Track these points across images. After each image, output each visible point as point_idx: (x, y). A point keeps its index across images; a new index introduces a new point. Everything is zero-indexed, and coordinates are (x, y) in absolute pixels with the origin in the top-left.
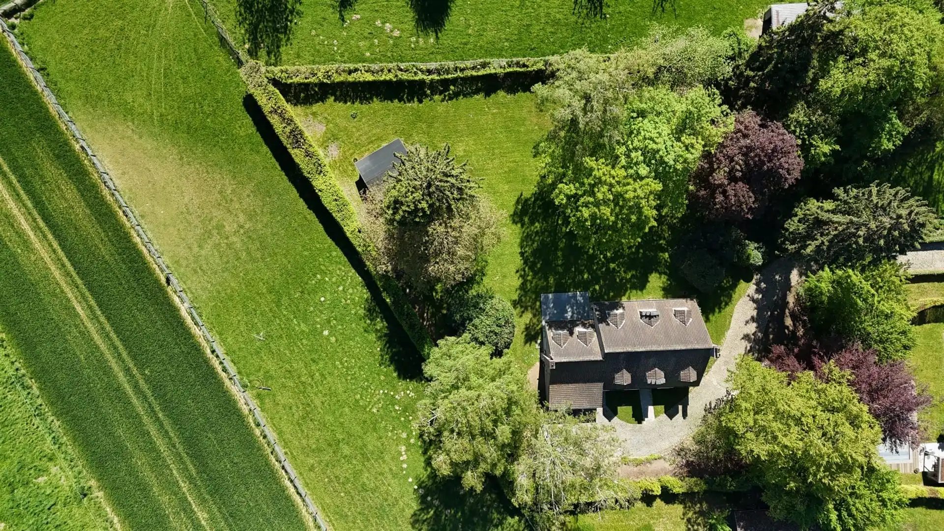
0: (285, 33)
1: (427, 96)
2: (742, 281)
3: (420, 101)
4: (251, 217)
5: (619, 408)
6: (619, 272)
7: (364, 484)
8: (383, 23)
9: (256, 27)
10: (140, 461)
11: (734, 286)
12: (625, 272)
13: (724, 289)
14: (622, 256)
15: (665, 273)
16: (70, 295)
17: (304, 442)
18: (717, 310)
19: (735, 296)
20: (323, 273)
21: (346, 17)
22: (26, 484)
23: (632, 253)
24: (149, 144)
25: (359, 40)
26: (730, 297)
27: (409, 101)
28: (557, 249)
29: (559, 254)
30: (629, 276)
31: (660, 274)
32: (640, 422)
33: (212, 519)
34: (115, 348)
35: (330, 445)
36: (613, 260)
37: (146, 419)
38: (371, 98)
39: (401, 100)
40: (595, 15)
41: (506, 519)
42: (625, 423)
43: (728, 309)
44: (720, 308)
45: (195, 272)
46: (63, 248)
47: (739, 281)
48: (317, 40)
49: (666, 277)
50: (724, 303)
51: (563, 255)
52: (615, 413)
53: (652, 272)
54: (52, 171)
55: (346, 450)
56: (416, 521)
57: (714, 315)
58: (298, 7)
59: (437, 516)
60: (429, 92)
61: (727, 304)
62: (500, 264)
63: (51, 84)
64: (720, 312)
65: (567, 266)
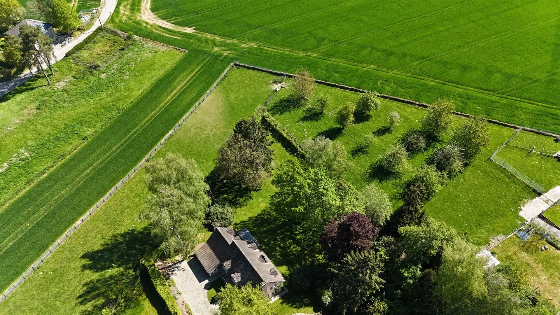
0: (281, 113)
1: (294, 155)
2: (312, 308)
3: (290, 154)
4: (214, 135)
5: (213, 289)
6: (277, 252)
7: (124, 211)
8: (306, 131)
9: (277, 106)
10: (105, 147)
11: (307, 305)
12: (279, 255)
13: (302, 301)
14: (285, 250)
15: (290, 272)
16: (157, 109)
17: (134, 186)
18: (290, 305)
19: (303, 309)
20: (206, 161)
21: (300, 122)
22: (82, 125)
23: (289, 253)
24: (221, 104)
25: (295, 129)
26: (300, 307)
27: (288, 152)
28: (270, 225)
29: (269, 227)
30: (278, 257)
31: (289, 270)
32: (211, 303)
33: (88, 174)
34: (144, 125)
35: (136, 194)
36: (281, 248)
37: (121, 143)
38: (280, 142)
39: (286, 149)
40: (367, 181)
41: (131, 269)
42: (207, 296)
43: (294, 310)
44: (291, 306)
45: (185, 131)
46: (173, 101)
47: (311, 306)
48: (286, 120)
49: (289, 273)
50: (295, 306)
51: (269, 229)
52: (209, 289)
53: (286, 265)
54: (196, 90)
55: (137, 200)
56: (115, 236)
57: (287, 304)
58: (292, 111)
59: (121, 243)
60: (295, 155)
61: (296, 307)
62: (249, 210)
63: (222, 79)
64: (290, 306)
65: (265, 232)
